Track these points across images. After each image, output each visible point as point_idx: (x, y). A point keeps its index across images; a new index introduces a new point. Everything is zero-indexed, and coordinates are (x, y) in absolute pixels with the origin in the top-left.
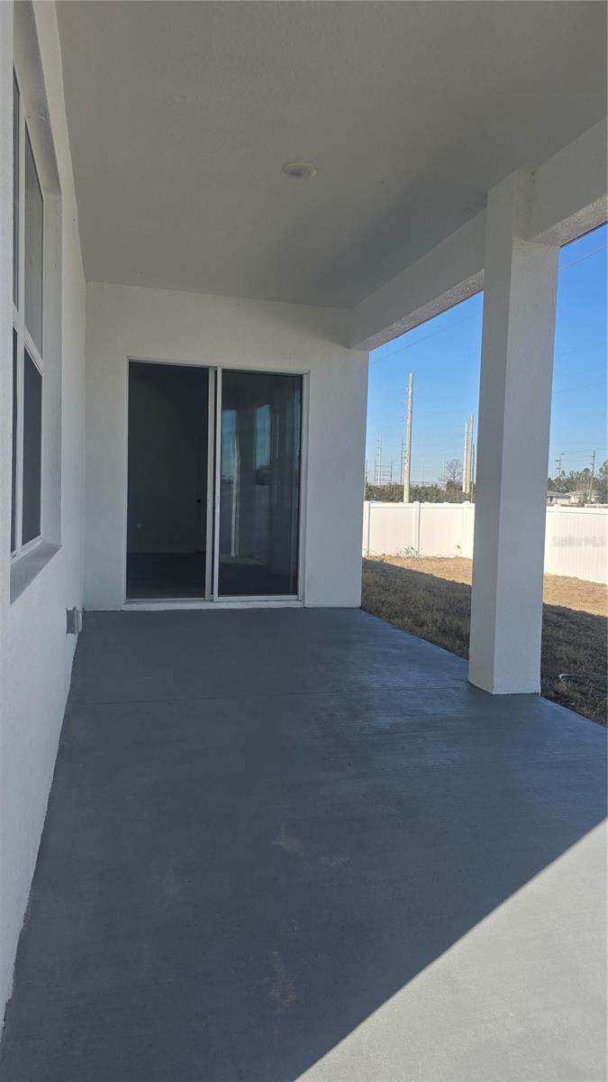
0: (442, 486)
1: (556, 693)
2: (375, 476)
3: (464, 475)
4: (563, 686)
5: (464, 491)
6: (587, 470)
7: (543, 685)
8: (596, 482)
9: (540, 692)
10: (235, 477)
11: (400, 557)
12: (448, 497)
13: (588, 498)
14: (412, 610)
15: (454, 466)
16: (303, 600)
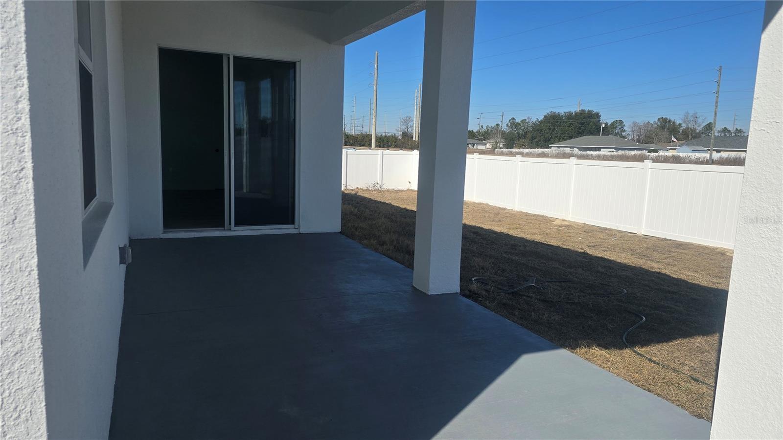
0: (399, 135)
1: (470, 291)
2: (351, 127)
3: (415, 128)
4: (474, 287)
5: (414, 139)
6: (498, 125)
7: (461, 286)
8: (503, 133)
9: (459, 292)
10: (245, 126)
11: (369, 190)
12: (403, 143)
13: (498, 145)
14: (376, 233)
15: (407, 121)
16: (299, 228)
